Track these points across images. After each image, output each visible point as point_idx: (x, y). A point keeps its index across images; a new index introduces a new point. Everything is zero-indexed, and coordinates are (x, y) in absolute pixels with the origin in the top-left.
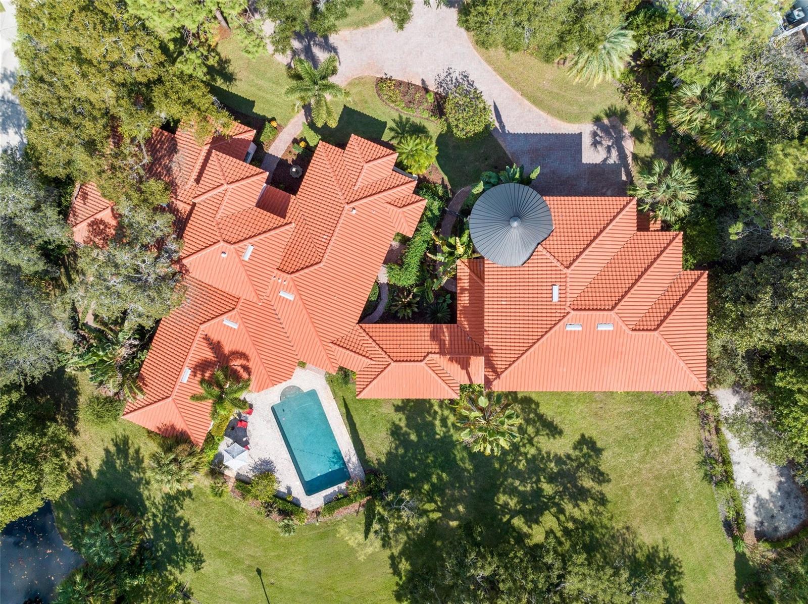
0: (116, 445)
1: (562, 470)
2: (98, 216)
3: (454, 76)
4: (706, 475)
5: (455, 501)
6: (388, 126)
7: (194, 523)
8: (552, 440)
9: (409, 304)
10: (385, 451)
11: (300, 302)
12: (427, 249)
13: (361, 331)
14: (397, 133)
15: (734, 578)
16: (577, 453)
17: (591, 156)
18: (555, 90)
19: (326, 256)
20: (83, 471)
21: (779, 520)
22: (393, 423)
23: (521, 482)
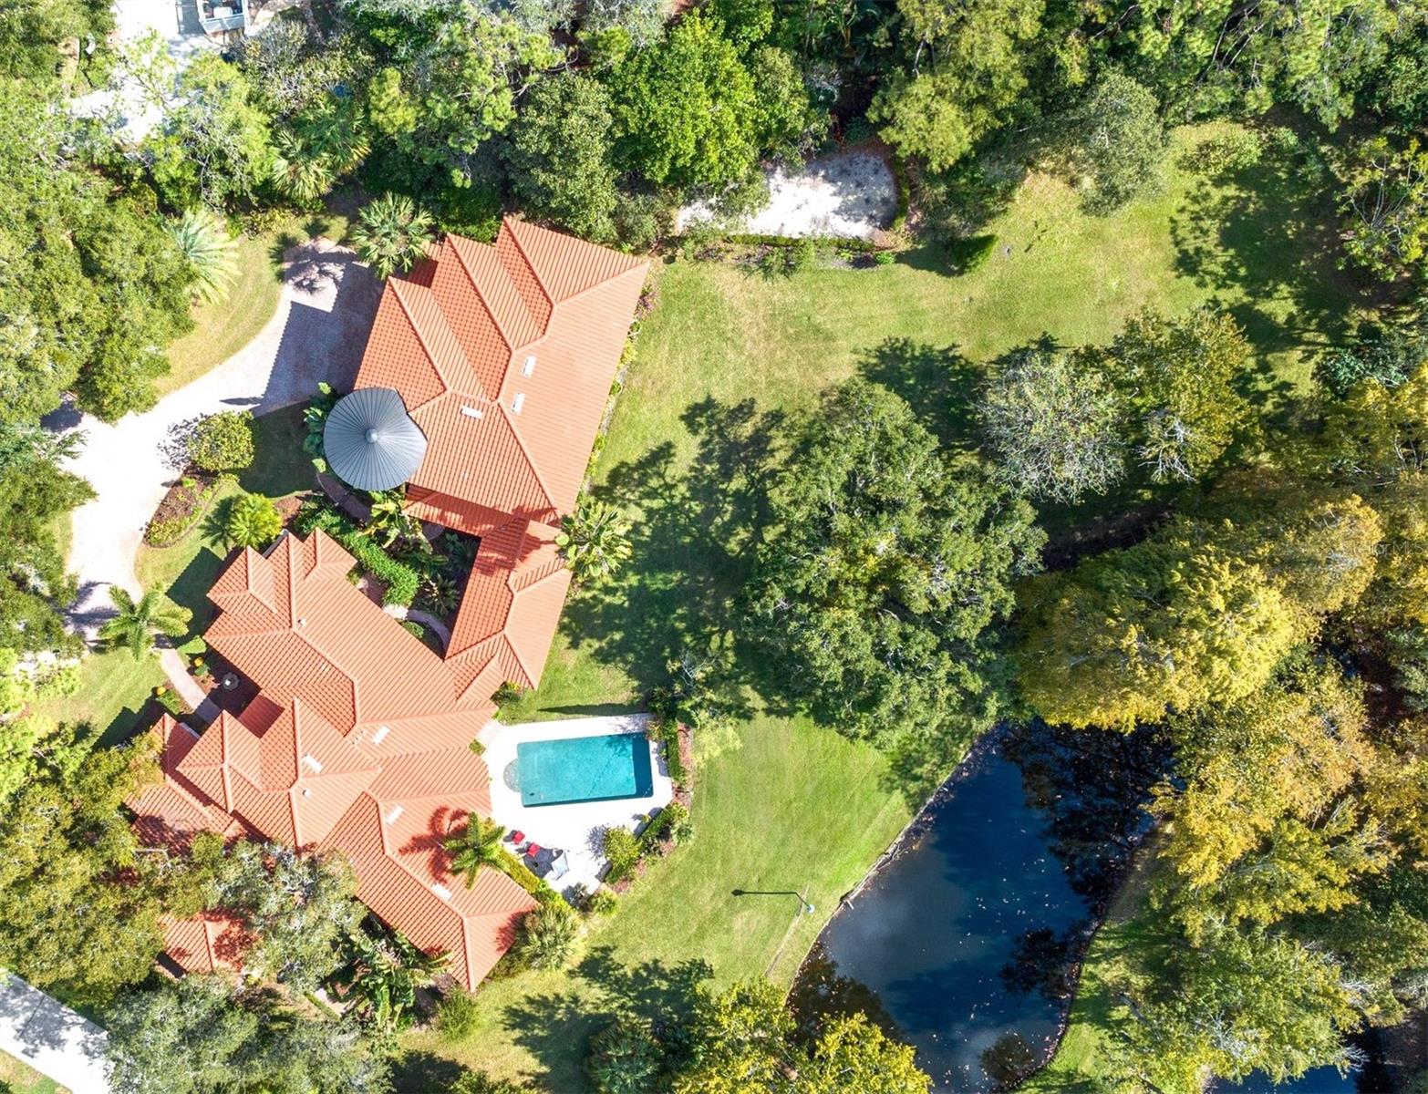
0: (513, 1027)
1: (718, 457)
2: (212, 941)
3: (169, 443)
4: (784, 272)
5: (718, 608)
6: (208, 547)
7: (647, 959)
8: (676, 460)
9: (443, 589)
10: (625, 678)
11: (394, 722)
12: (379, 545)
13: (454, 659)
14: (220, 537)
15: (934, 274)
16: (703, 431)
17: (325, 299)
18: (228, 319)
19: (347, 673)
20: (535, 1082)
21: (874, 193)
22: (591, 655)
23: (718, 515)
